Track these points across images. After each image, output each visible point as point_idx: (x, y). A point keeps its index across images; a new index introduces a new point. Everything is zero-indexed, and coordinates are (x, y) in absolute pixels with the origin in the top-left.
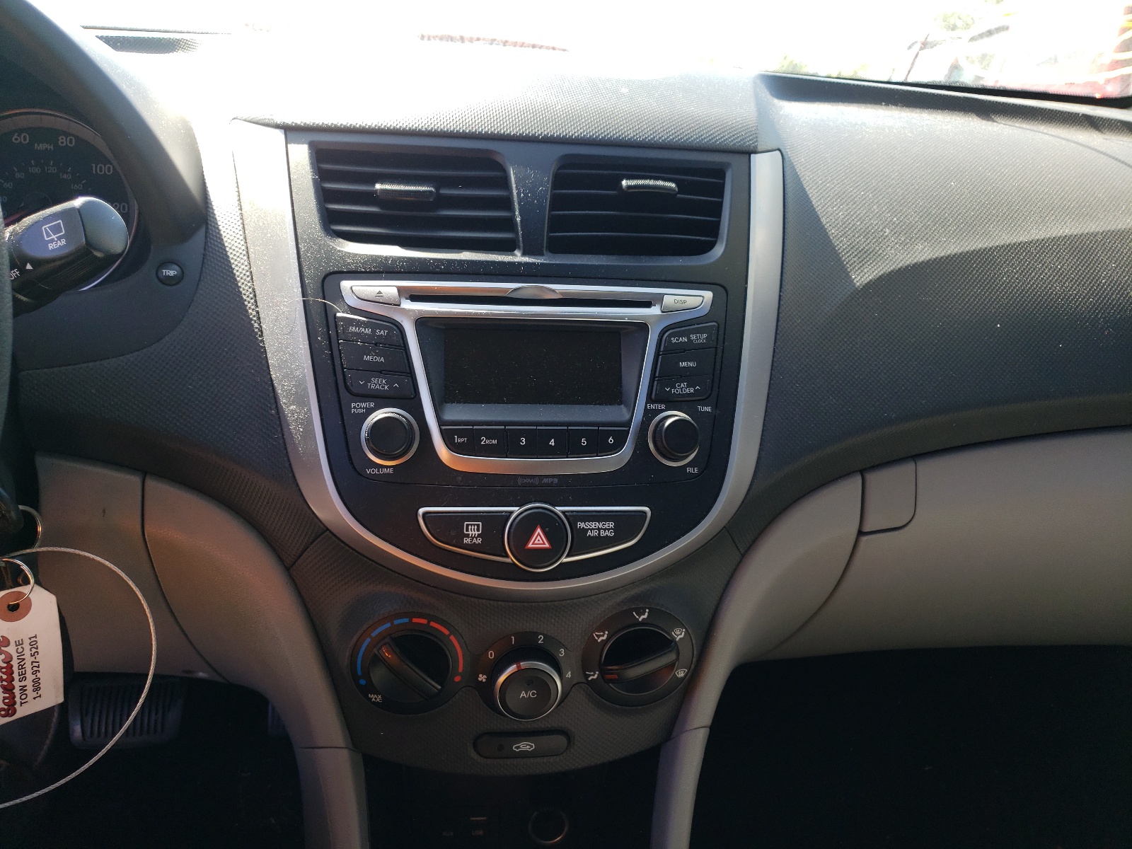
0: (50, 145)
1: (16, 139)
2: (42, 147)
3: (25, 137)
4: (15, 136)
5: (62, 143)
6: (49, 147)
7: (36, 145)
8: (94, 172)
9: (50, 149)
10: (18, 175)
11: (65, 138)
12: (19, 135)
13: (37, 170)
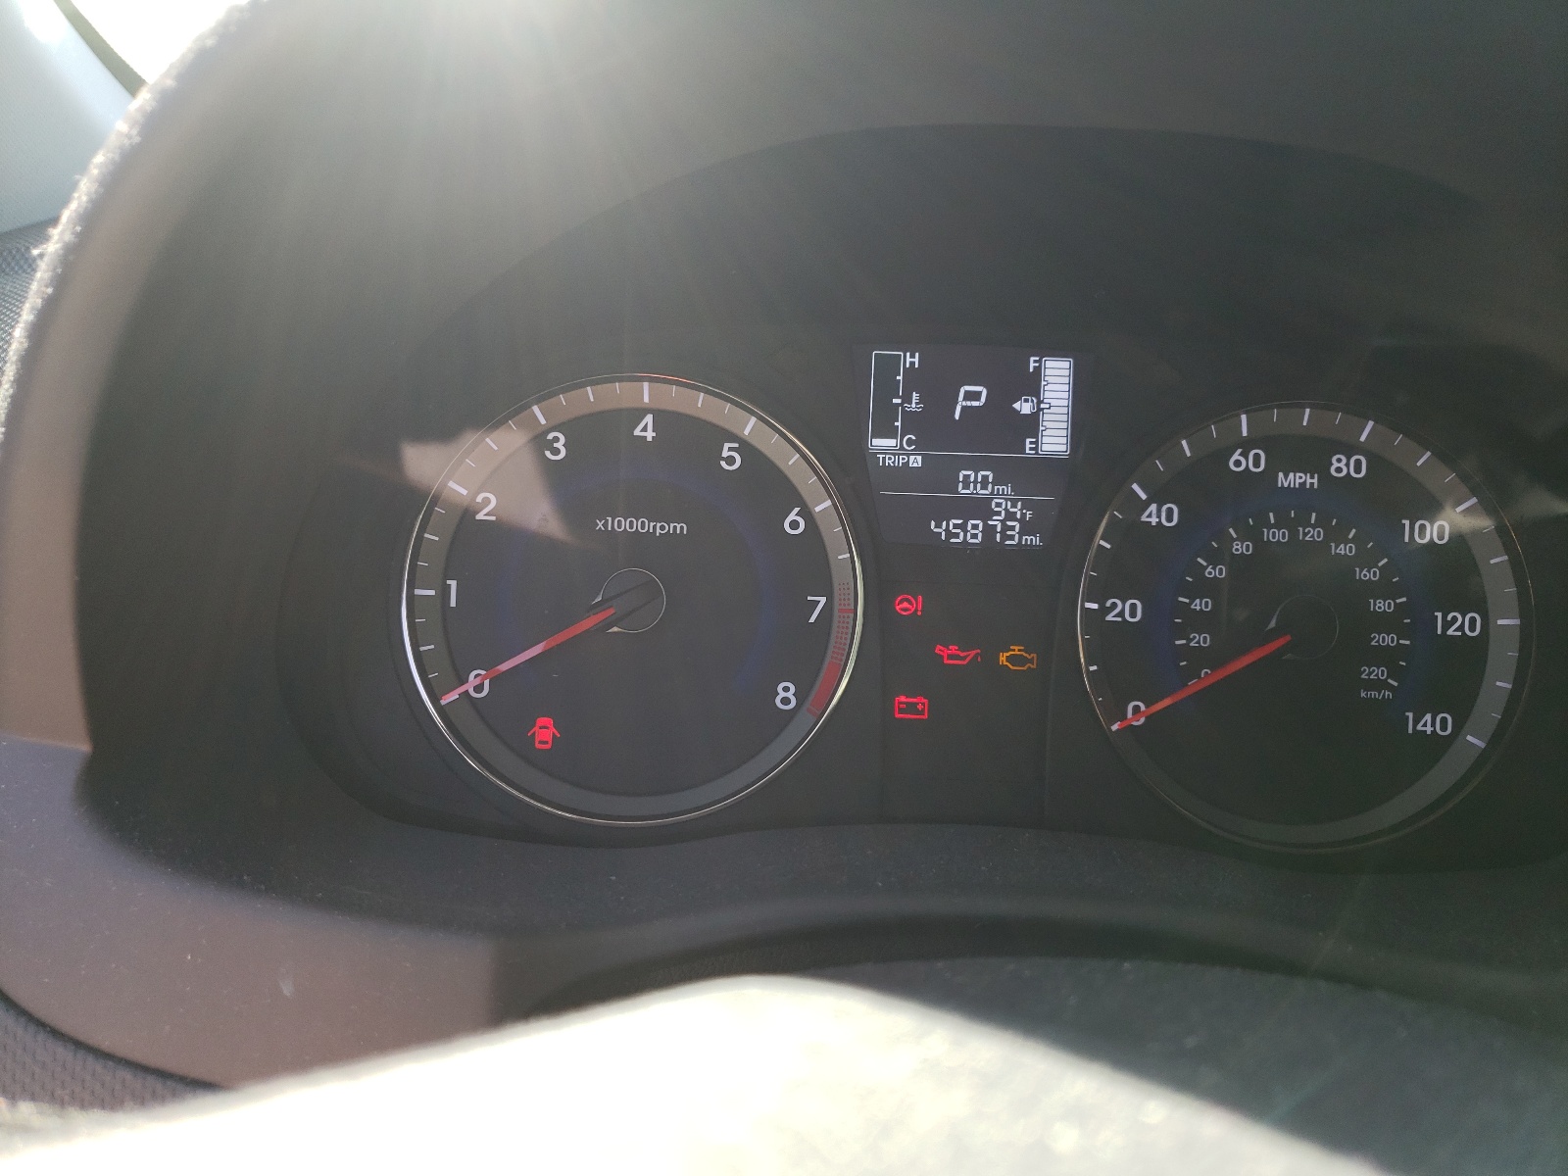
0: (1312, 477)
1: (1238, 463)
2: (1293, 480)
3: (1257, 457)
4: (1236, 456)
5: (1339, 470)
6: (1309, 481)
7: (1281, 475)
8: (1407, 540)
9: (1312, 484)
10: (1239, 548)
11: (1344, 460)
12: (1245, 455)
13: (1278, 535)
